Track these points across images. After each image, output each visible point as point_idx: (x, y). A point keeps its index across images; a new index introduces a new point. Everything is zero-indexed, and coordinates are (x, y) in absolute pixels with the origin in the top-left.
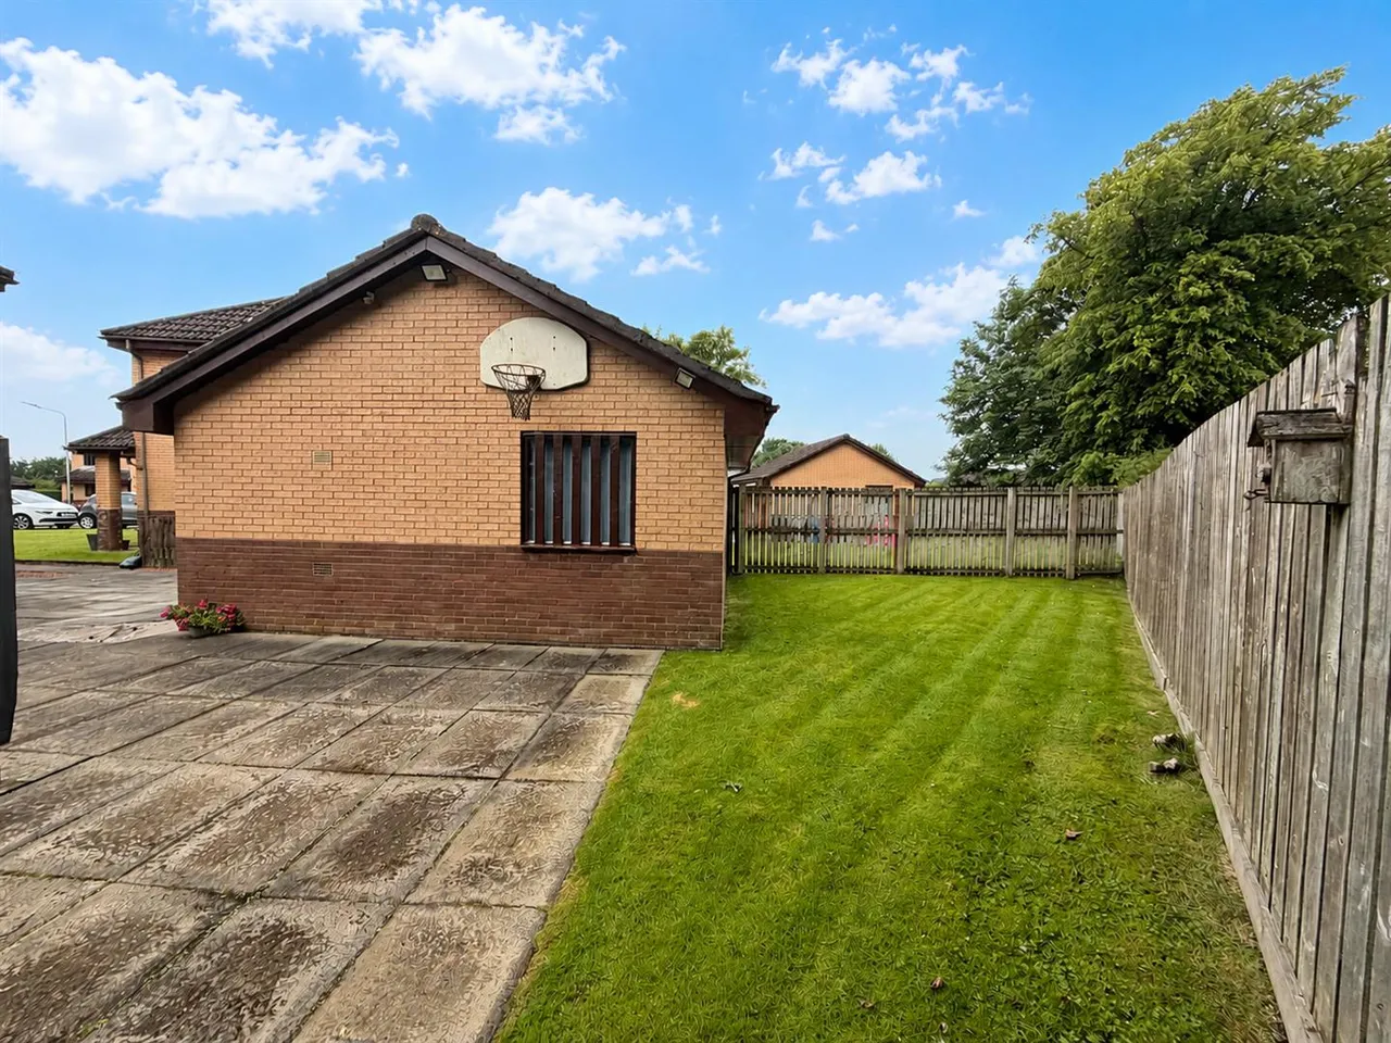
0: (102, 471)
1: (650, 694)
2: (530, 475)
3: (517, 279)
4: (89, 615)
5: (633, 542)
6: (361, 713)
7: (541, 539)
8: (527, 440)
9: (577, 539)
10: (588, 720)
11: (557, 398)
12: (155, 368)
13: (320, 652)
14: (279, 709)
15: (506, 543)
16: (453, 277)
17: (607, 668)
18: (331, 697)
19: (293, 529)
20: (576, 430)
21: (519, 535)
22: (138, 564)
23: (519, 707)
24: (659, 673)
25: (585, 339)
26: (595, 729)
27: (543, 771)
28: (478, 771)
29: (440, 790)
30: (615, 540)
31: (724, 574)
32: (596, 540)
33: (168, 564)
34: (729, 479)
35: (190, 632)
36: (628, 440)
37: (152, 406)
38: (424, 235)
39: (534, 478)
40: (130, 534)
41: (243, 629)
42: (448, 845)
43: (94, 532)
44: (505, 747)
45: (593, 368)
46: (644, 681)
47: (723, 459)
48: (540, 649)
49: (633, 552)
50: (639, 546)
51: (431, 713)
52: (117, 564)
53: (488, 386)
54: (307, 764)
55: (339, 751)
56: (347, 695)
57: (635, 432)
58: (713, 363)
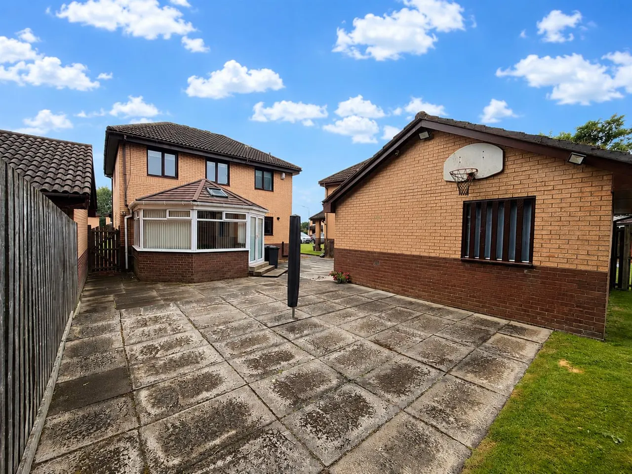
0: (317, 226)
1: (540, 354)
2: (467, 223)
3: (464, 128)
4: (312, 271)
5: (531, 260)
6: (389, 324)
7: (472, 256)
8: (467, 206)
9: (494, 256)
10: (499, 359)
11: (485, 182)
12: (331, 192)
13: (374, 295)
14: (361, 315)
15: (453, 256)
16: (433, 134)
17: (511, 332)
18: (377, 314)
19: (361, 246)
20: (495, 198)
21: (460, 253)
22: (323, 257)
23: (457, 340)
24: (547, 344)
25: (502, 149)
26: (503, 365)
27: (470, 377)
28: (436, 365)
29: (419, 367)
30: (519, 258)
31: (608, 287)
32: (506, 257)
33: (331, 256)
34: (615, 222)
35: (336, 281)
36: (530, 202)
37: (330, 204)
38: (420, 120)
39: (469, 224)
40: (322, 246)
41: (350, 282)
42: (422, 394)
43: (314, 245)
44: (450, 358)
45: (507, 163)
46: (537, 347)
47: (610, 208)
48: (471, 313)
49: (531, 267)
50: (535, 263)
51: (416, 332)
52: (319, 256)
53: (447, 181)
54: (369, 338)
55: (381, 337)
56: (383, 315)
57: (535, 196)
58: (599, 143)
